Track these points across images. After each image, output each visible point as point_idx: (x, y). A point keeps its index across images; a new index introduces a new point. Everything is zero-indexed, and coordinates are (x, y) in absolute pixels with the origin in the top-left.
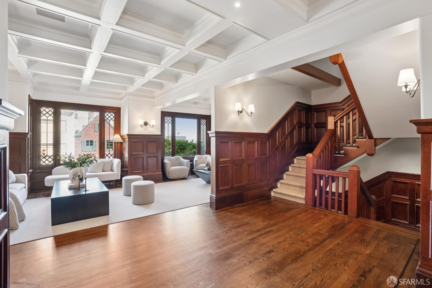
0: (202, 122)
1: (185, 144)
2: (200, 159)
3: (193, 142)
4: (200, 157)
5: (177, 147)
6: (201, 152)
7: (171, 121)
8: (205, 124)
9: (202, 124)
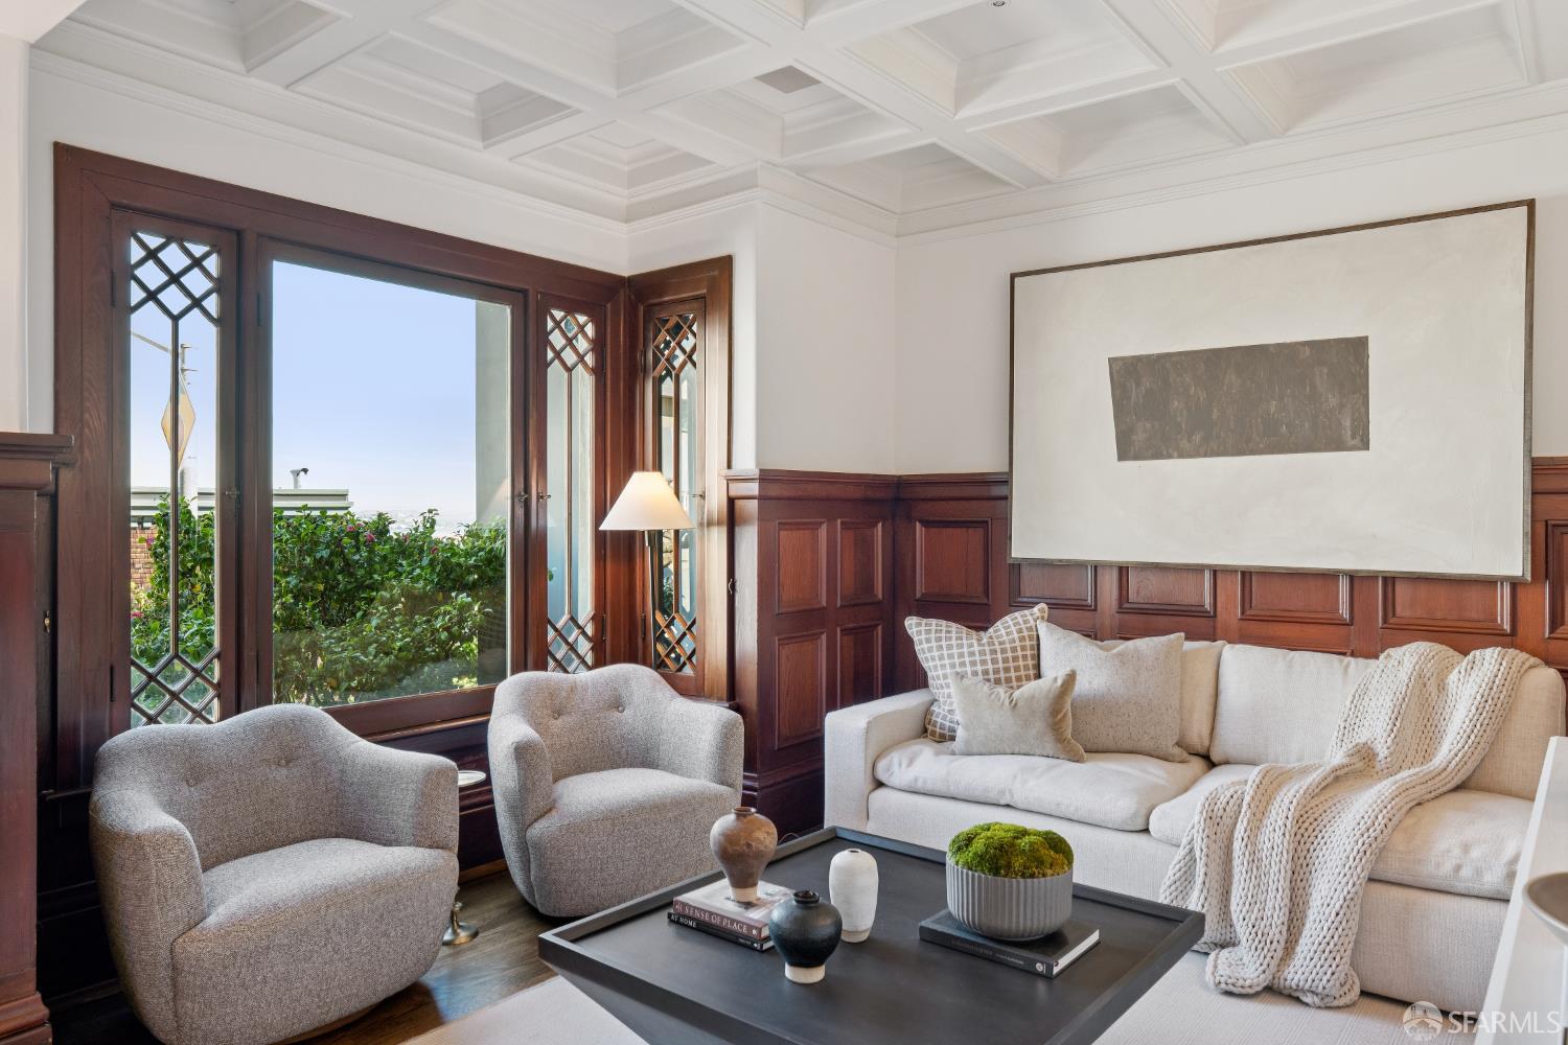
0: (557, 339)
1: (371, 551)
2: (558, 713)
3: (439, 534)
4: (552, 692)
5: (293, 581)
6: (551, 634)
7: (219, 286)
8: (589, 359)
9: (558, 355)
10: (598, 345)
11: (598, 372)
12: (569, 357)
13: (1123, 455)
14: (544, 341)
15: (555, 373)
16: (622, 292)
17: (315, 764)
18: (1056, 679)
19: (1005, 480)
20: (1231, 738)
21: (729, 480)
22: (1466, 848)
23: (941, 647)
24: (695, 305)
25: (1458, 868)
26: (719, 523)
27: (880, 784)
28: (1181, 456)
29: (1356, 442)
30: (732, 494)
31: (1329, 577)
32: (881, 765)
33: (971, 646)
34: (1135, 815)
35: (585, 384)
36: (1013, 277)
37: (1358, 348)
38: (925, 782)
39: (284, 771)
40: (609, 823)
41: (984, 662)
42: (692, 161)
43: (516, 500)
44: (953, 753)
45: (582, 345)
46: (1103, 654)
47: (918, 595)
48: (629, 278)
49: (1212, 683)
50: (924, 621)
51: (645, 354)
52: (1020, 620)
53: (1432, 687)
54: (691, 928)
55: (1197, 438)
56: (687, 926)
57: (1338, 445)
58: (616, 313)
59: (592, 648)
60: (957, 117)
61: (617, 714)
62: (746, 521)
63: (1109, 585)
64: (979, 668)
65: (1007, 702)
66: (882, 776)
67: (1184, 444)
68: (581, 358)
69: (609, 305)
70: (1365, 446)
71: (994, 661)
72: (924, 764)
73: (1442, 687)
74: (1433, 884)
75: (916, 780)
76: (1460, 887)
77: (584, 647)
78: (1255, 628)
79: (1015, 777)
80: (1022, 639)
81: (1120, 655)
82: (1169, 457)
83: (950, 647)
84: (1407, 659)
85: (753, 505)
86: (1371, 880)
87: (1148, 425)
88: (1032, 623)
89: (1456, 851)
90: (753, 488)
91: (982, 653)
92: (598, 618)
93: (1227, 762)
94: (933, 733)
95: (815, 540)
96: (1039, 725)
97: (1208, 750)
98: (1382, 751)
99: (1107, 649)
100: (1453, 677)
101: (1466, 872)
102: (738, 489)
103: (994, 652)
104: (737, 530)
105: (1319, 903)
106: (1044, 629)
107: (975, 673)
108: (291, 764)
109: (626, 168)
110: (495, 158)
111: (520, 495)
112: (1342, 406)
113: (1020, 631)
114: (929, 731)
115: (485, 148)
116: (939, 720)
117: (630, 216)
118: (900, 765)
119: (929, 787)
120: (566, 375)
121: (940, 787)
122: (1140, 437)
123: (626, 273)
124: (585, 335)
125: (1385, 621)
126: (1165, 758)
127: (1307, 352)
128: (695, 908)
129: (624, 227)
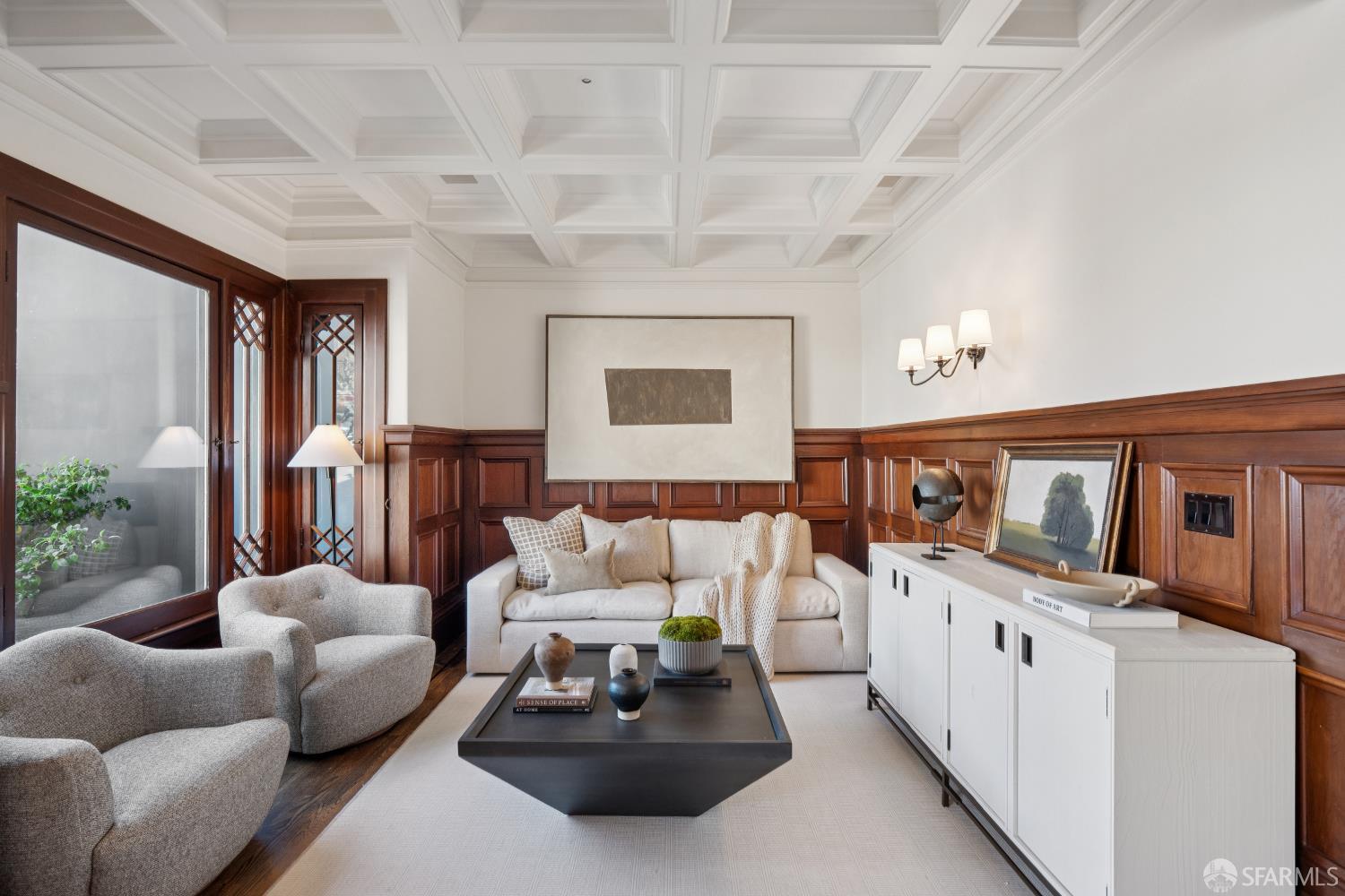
0: (240, 321)
6: (236, 548)
9: (241, 333)
10: (267, 328)
11: (267, 347)
12: (248, 335)
13: (613, 422)
14: (232, 322)
15: (239, 345)
16: (283, 291)
17: (113, 676)
18: (605, 545)
19: (541, 435)
20: (682, 566)
21: (386, 432)
22: (809, 598)
23: (530, 534)
24: (354, 309)
25: (808, 607)
26: (377, 461)
27: (505, 620)
28: (644, 423)
29: (726, 419)
30: (388, 441)
31: (711, 484)
32: (509, 609)
33: (549, 531)
34: (666, 610)
35: (258, 356)
36: (548, 317)
37: (725, 375)
38: (541, 613)
39: (84, 688)
40: (369, 674)
41: (557, 540)
42: (366, 208)
43: (213, 444)
44: (546, 594)
45: (256, 326)
46: (618, 529)
47: (481, 505)
48: (289, 281)
49: (667, 541)
50: (516, 519)
51: (303, 338)
52: (570, 514)
53: (767, 533)
54: (535, 712)
55: (652, 414)
56: (531, 712)
57: (718, 420)
58: (279, 305)
59: (262, 558)
60: (555, 225)
61: (318, 602)
62: (397, 460)
63: (603, 492)
64: (555, 544)
65: (582, 561)
66: (509, 614)
67: (645, 417)
68: (255, 336)
69: (275, 300)
70: (730, 422)
71: (563, 539)
72: (534, 603)
73: (770, 532)
74: (799, 617)
75: (535, 613)
76: (809, 616)
77: (257, 556)
78: (679, 511)
79: (597, 602)
80: (575, 525)
81: (629, 529)
82: (638, 424)
83: (536, 533)
84: (754, 520)
85: (406, 450)
86: (778, 620)
87: (626, 407)
88: (578, 516)
89: (806, 601)
90: (408, 438)
91: (556, 535)
92: (266, 535)
93: (679, 580)
94: (526, 586)
95: (432, 470)
96: (601, 571)
97: (669, 575)
98: (755, 564)
99: (620, 527)
100: (774, 527)
101: (811, 609)
102: (391, 438)
103: (562, 534)
104: (391, 467)
105: (759, 635)
106: (586, 519)
107: (559, 546)
108: (88, 681)
109: (292, 201)
110: (205, 173)
111: (216, 442)
112: (719, 402)
113: (573, 521)
114: (520, 583)
115: (201, 163)
116: (529, 577)
117: (290, 235)
118: (521, 606)
119: (544, 615)
120: (244, 349)
121: (552, 615)
122: (622, 413)
123: (286, 276)
124: (258, 320)
125: (736, 504)
126: (655, 581)
127: (704, 375)
128: (534, 700)
129: (285, 243)
